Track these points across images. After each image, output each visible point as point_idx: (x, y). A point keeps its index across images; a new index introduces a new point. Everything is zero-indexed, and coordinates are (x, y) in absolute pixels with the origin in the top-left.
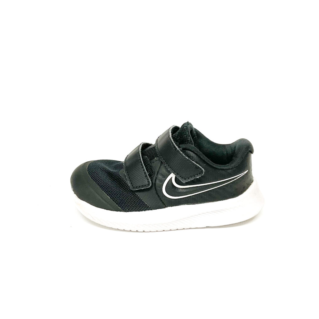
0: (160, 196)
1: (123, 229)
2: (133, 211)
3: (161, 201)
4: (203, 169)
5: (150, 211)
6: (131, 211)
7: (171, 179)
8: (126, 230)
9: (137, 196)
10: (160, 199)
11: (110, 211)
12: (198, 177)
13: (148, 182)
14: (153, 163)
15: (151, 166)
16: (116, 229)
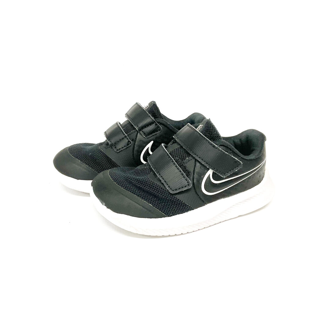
0: (199, 195)
1: (168, 235)
2: (176, 215)
3: (201, 199)
4: (241, 162)
5: (192, 211)
6: (174, 215)
7: (209, 177)
8: (171, 235)
9: (177, 198)
10: (199, 197)
11: (154, 219)
12: (237, 170)
13: (188, 182)
14: (186, 163)
15: (185, 167)
16: (161, 236)
